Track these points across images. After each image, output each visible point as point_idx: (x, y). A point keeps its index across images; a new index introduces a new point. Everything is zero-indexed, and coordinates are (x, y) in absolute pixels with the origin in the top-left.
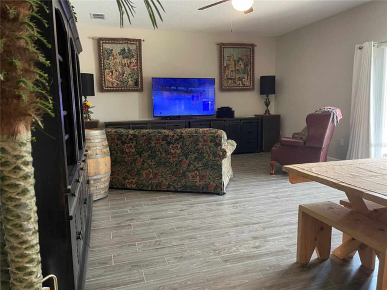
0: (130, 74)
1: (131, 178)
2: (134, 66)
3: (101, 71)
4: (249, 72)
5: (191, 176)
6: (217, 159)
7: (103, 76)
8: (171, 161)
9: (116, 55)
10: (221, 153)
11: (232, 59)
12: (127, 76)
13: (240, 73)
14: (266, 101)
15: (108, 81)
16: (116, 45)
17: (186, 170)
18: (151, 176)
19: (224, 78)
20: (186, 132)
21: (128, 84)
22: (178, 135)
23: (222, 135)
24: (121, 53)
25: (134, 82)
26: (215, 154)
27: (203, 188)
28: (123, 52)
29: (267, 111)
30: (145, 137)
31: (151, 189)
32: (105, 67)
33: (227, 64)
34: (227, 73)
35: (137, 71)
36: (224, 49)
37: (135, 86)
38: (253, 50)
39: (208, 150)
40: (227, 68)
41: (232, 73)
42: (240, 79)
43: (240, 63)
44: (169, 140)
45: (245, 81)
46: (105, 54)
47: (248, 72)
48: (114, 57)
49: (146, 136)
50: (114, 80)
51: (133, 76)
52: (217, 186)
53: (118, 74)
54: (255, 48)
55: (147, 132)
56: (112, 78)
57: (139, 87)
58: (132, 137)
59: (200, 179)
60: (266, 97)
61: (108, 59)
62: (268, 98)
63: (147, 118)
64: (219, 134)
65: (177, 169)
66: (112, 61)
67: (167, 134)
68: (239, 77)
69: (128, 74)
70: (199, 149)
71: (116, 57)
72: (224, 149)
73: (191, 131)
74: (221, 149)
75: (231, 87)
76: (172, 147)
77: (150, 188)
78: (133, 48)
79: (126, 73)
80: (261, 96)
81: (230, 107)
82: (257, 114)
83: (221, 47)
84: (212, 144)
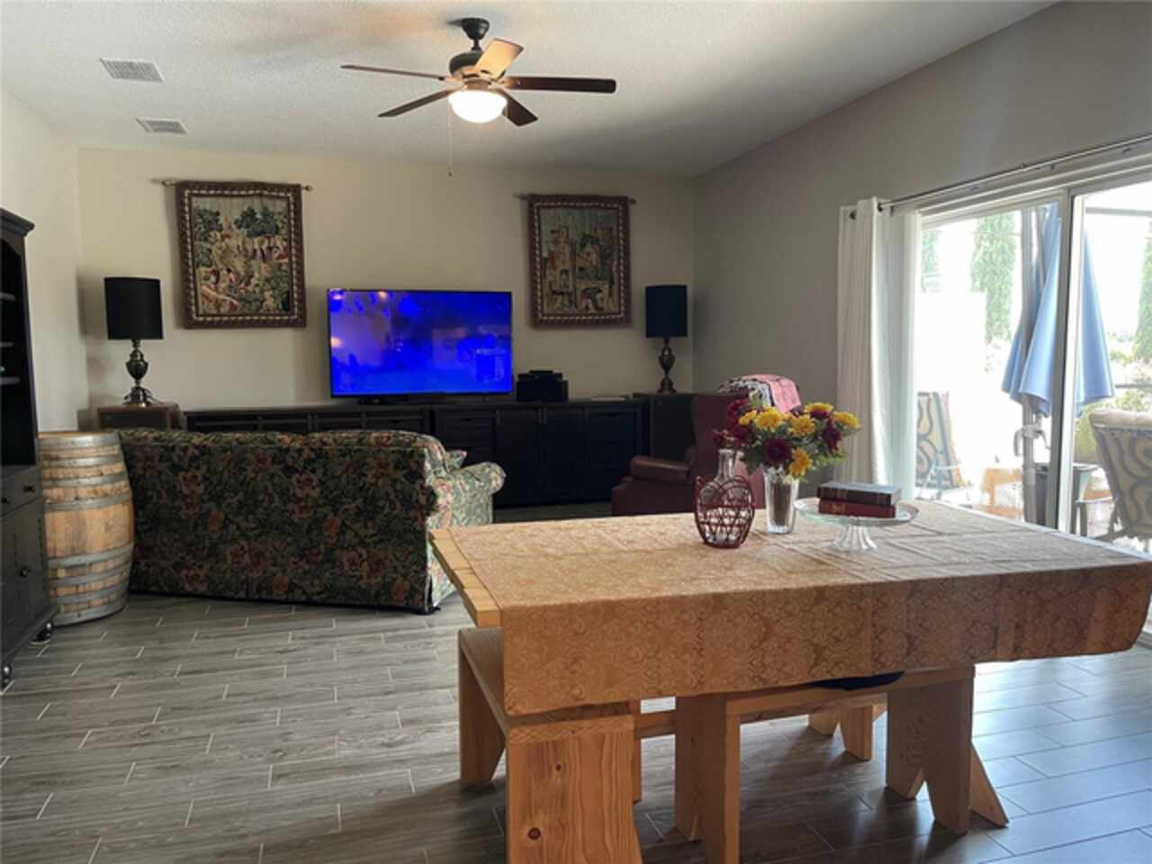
0: (268, 280)
1: (194, 564)
2: (281, 257)
3: (187, 272)
4: (615, 275)
5: (348, 561)
6: (412, 514)
7: (192, 285)
8: (296, 518)
9: (230, 227)
10: (423, 500)
11: (562, 239)
12: (261, 284)
13: (589, 278)
14: (663, 355)
15: (206, 296)
16: (228, 200)
17: (334, 544)
18: (247, 559)
19: (542, 291)
20: (335, 440)
21: (261, 307)
22: (312, 450)
23: (426, 450)
24: (242, 221)
25: (279, 301)
26: (408, 502)
27: (378, 595)
28: (249, 219)
29: (667, 384)
30: (229, 453)
31: (244, 597)
32: (197, 259)
33: (550, 252)
34: (550, 278)
35: (288, 270)
36: (543, 212)
37: (283, 312)
38: (626, 212)
39: (391, 490)
40: (549, 264)
41: (564, 277)
42: (587, 294)
43: (588, 248)
44: (289, 460)
45: (602, 299)
46: (196, 226)
47: (612, 275)
48: (223, 232)
49: (232, 452)
50: (222, 297)
51: (278, 284)
52: (412, 587)
53: (234, 280)
54: (632, 208)
55: (237, 440)
56: (216, 290)
57: (293, 314)
58: (197, 452)
59: (372, 570)
60: (662, 346)
61: (206, 240)
62: (667, 348)
64: (419, 447)
65: (311, 541)
66: (218, 244)
67: (285, 447)
68: (586, 289)
69: (263, 278)
70: (367, 486)
71: (228, 232)
72: (430, 487)
73: (347, 438)
74: (422, 487)
75: (562, 315)
76: (299, 481)
77: (242, 594)
78: (279, 209)
79: (257, 275)
80: (650, 340)
81: (555, 371)
82: (640, 390)
83: (531, 205)
84: (399, 475)
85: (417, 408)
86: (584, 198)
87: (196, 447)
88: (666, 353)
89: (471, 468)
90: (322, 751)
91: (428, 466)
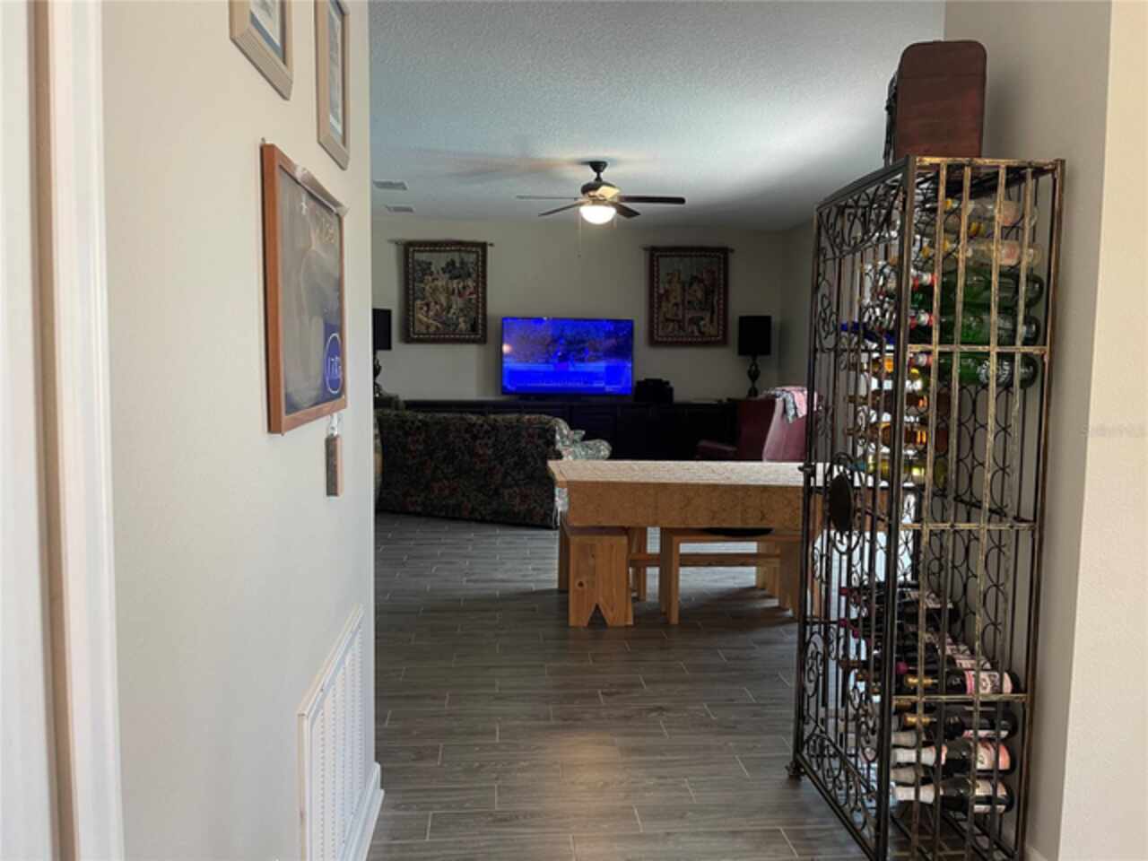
0: (461, 310)
1: (415, 494)
2: (471, 294)
3: (409, 304)
4: (716, 307)
5: (508, 495)
7: (411, 313)
8: (477, 468)
9: (438, 273)
11: (675, 279)
12: (457, 312)
13: (695, 309)
14: (751, 370)
15: (420, 321)
16: (438, 254)
17: (500, 484)
18: (447, 492)
19: (658, 318)
20: (503, 420)
21: (456, 329)
22: (490, 425)
23: (557, 428)
24: (446, 269)
25: (469, 326)
27: (524, 517)
28: (451, 267)
29: (753, 392)
30: (439, 425)
31: (444, 515)
32: (415, 295)
33: (666, 290)
34: (664, 309)
35: (476, 303)
36: (661, 260)
37: (471, 333)
38: (726, 259)
39: (534, 451)
40: (664, 298)
41: (675, 308)
43: (695, 286)
44: (475, 432)
45: (705, 325)
46: (416, 272)
47: (713, 306)
48: (433, 276)
49: (442, 425)
50: (431, 321)
51: (468, 313)
52: (545, 514)
53: (439, 309)
54: (732, 257)
55: (444, 417)
56: (427, 316)
57: (477, 334)
58: (420, 424)
59: (521, 501)
60: (751, 362)
61: (422, 282)
62: (754, 364)
63: (491, 397)
64: (552, 426)
65: (486, 482)
66: (429, 285)
67: (473, 423)
68: (692, 318)
69: (458, 308)
70: (521, 448)
71: (437, 276)
74: (554, 450)
75: (673, 337)
76: (480, 444)
78: (471, 260)
79: (454, 307)
80: (742, 358)
81: (665, 379)
82: (733, 396)
83: (652, 256)
84: (541, 442)
86: (693, 249)
87: (420, 421)
88: (754, 368)
89: (587, 442)
91: (558, 437)
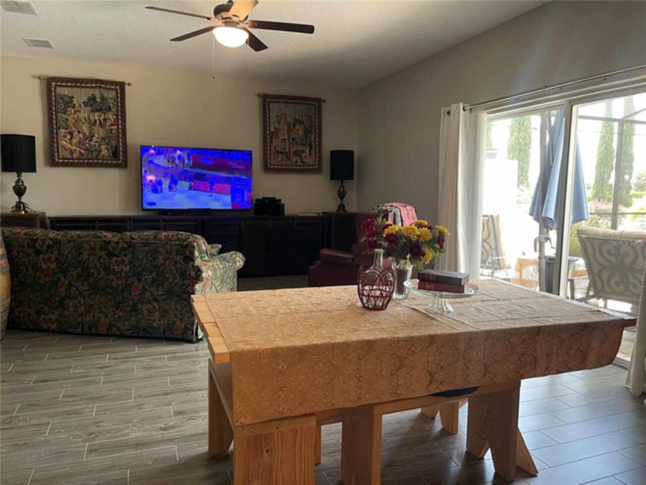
0: (103, 139)
1: (49, 312)
2: (111, 125)
3: (53, 132)
4: (313, 144)
5: (147, 310)
6: (186, 282)
7: (55, 140)
8: (114, 284)
9: (80, 106)
10: (193, 274)
11: (283, 121)
12: (99, 140)
13: (297, 144)
14: (340, 190)
15: (64, 147)
16: (79, 89)
17: (138, 300)
18: (82, 309)
19: (270, 151)
20: (139, 237)
21: (99, 155)
22: (126, 243)
23: (195, 244)
24: (88, 103)
25: (110, 152)
26: (184, 275)
27: (164, 331)
28: (92, 101)
29: (342, 207)
30: (72, 243)
31: (80, 332)
32: (58, 124)
33: (276, 129)
34: (274, 144)
35: (117, 133)
36: (271, 105)
37: (113, 158)
38: (320, 107)
39: (173, 268)
40: (275, 135)
41: (283, 143)
42: (296, 153)
43: (298, 127)
44: (110, 248)
45: (305, 157)
46: (58, 104)
47: (311, 143)
48: (76, 109)
49: (74, 243)
50: (74, 148)
51: (110, 141)
52: (186, 327)
53: (82, 138)
54: (324, 106)
56: (71, 143)
57: (119, 160)
58: (51, 243)
59: (161, 316)
60: (340, 185)
61: (65, 113)
62: (342, 186)
64: (191, 242)
65: (123, 298)
66: (72, 116)
67: (108, 240)
68: (296, 151)
69: (100, 137)
70: (159, 265)
71: (79, 109)
72: (198, 266)
73: (147, 235)
74: (193, 266)
75: (281, 165)
76: (116, 262)
77: (79, 330)
78: (111, 96)
79: (96, 135)
80: (332, 181)
81: (278, 198)
82: (326, 210)
83: (264, 101)
84: (179, 258)
85: (194, 217)
86: (294, 98)
87: (51, 239)
88: (342, 189)
89: (224, 255)
90: (120, 433)
91: (196, 253)
